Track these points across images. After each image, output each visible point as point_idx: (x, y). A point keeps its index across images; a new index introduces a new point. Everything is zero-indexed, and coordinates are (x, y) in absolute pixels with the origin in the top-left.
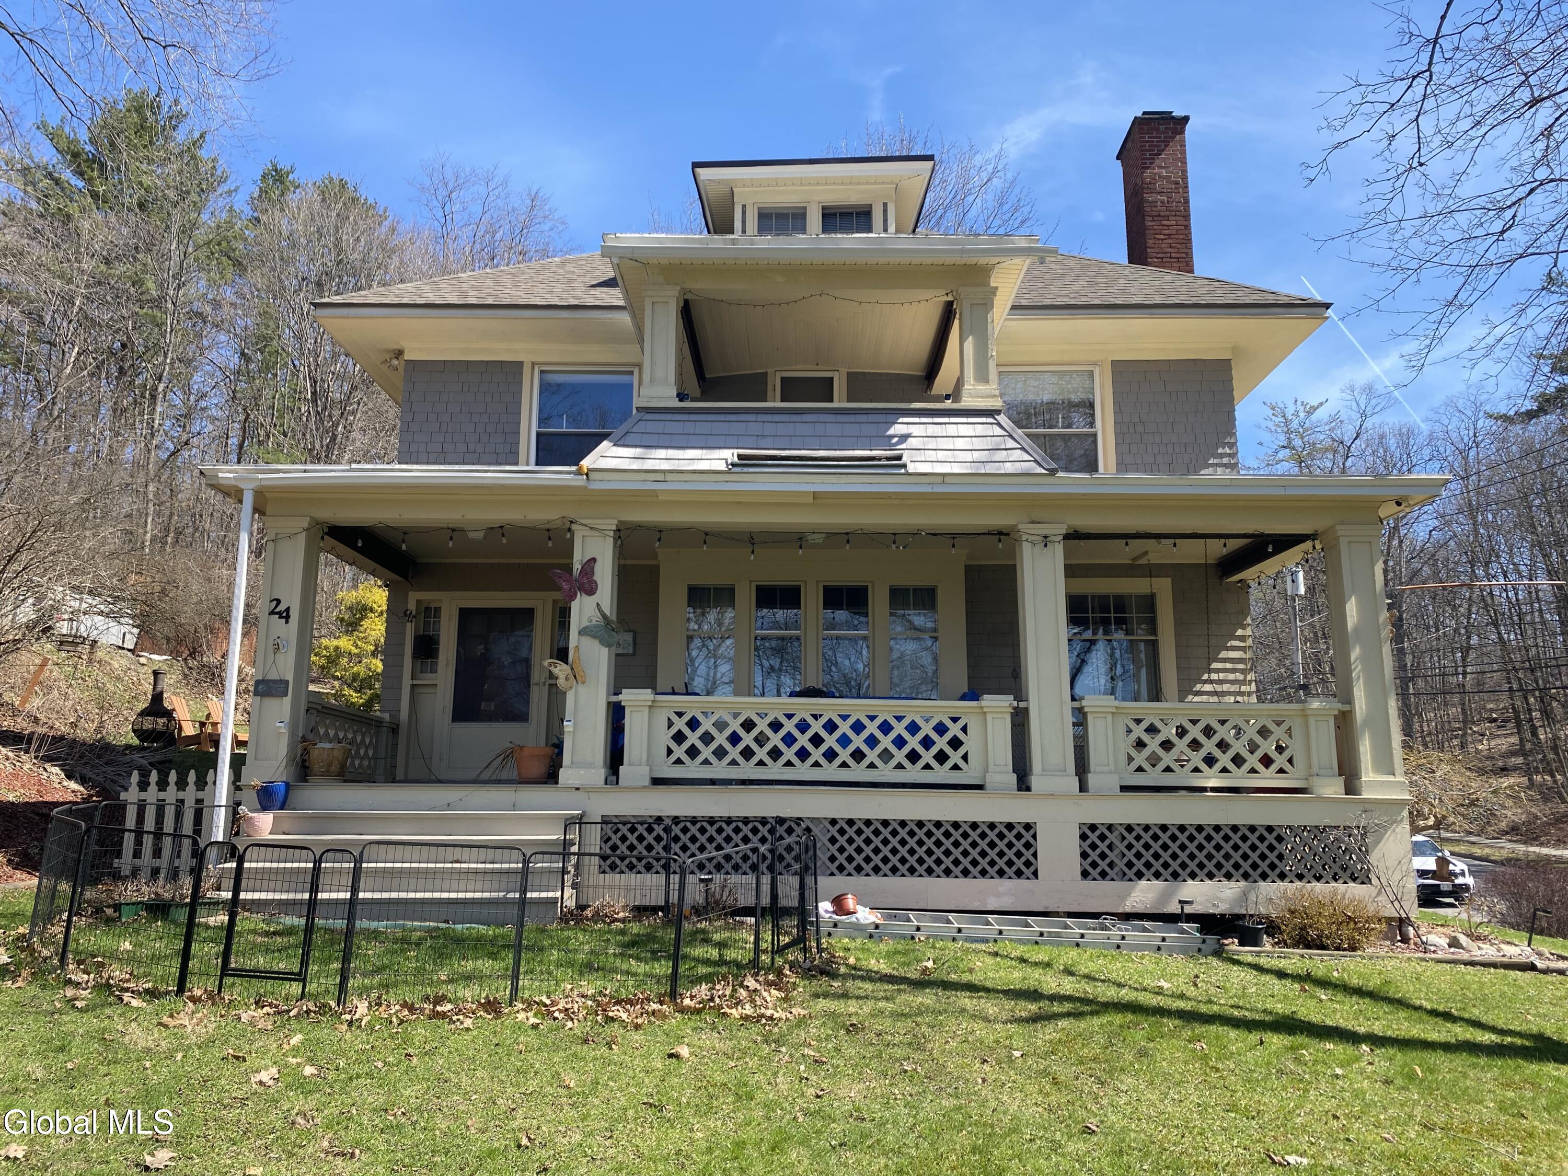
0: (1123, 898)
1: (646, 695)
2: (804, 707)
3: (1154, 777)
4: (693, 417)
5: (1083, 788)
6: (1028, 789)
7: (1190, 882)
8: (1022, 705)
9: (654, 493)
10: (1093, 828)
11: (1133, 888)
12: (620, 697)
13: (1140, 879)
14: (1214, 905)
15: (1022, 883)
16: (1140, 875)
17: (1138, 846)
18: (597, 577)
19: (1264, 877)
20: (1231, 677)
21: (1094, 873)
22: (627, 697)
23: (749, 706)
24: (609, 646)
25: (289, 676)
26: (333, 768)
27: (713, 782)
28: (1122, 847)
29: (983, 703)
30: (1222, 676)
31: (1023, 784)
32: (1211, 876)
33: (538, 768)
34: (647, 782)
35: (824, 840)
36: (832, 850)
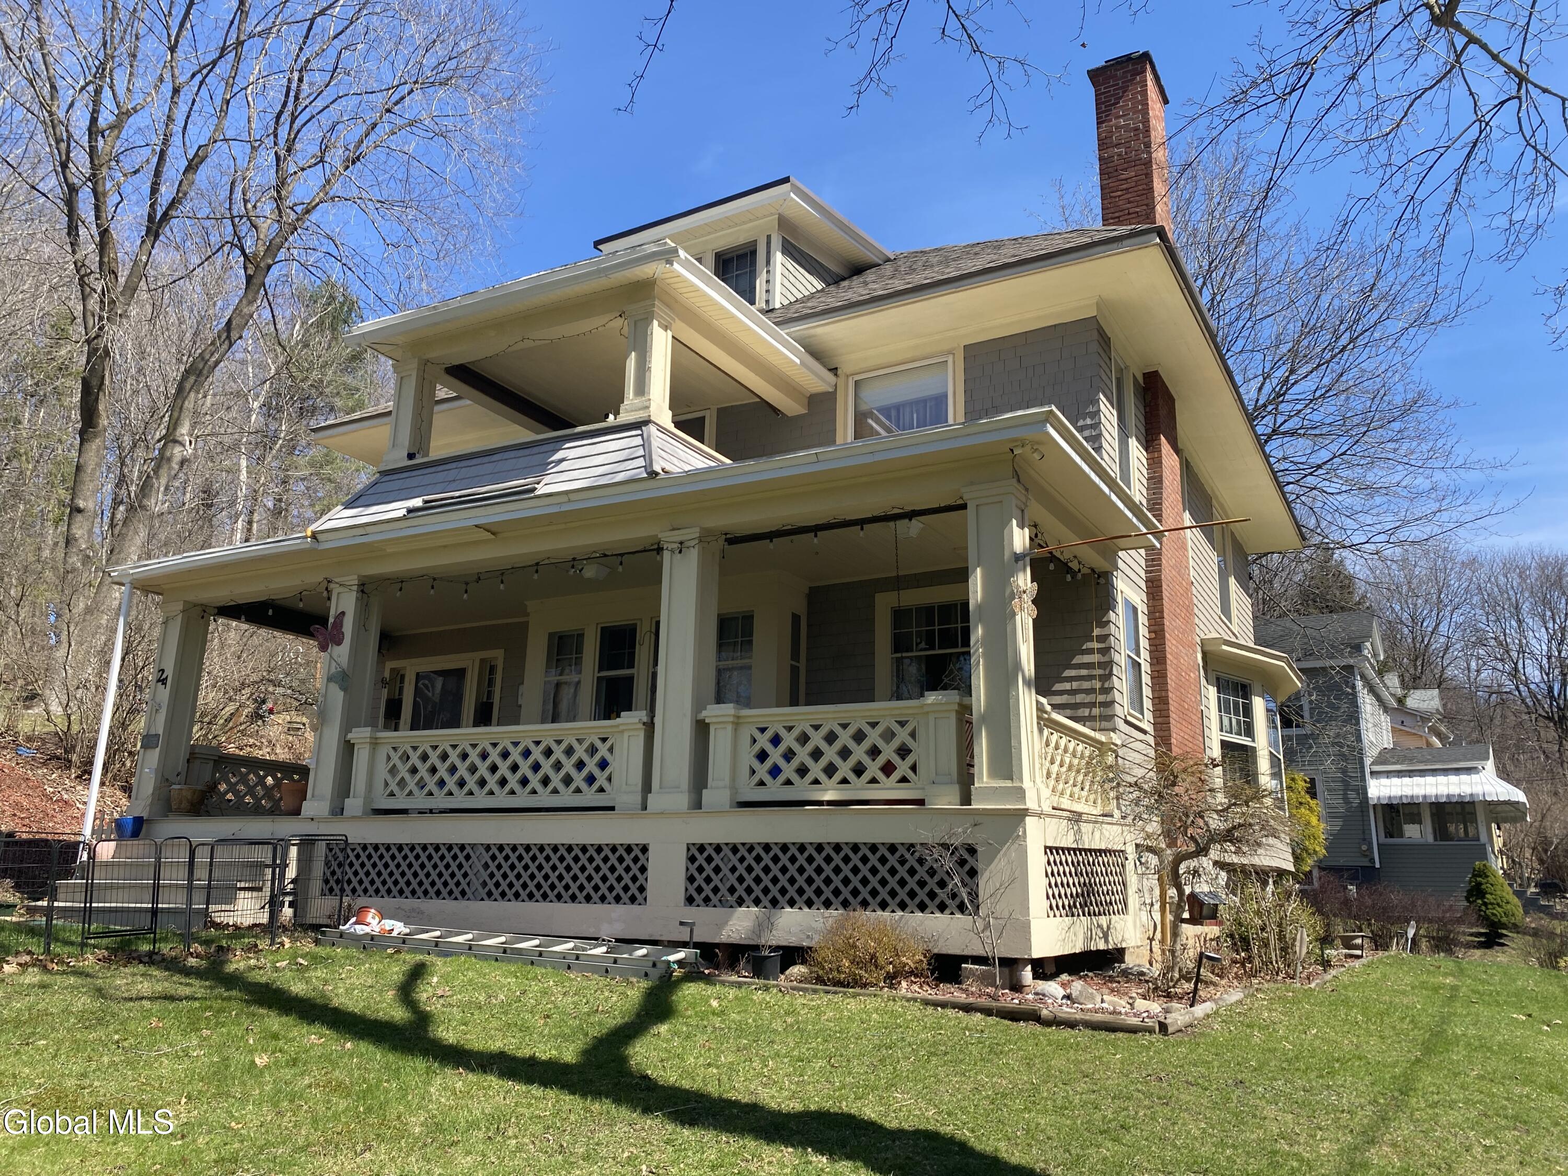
0: (721, 925)
5: (697, 804)
6: (646, 808)
7: (789, 909)
10: (701, 848)
11: (731, 915)
12: (350, 736)
13: (740, 906)
14: (808, 937)
15: (635, 908)
16: (740, 902)
17: (741, 869)
19: (865, 904)
20: (1086, 685)
21: (698, 899)
22: (355, 735)
24: (344, 689)
25: (161, 732)
26: (183, 806)
28: (726, 870)
29: (618, 720)
30: (1075, 685)
31: (646, 804)
32: (810, 904)
35: (479, 866)
36: (485, 875)
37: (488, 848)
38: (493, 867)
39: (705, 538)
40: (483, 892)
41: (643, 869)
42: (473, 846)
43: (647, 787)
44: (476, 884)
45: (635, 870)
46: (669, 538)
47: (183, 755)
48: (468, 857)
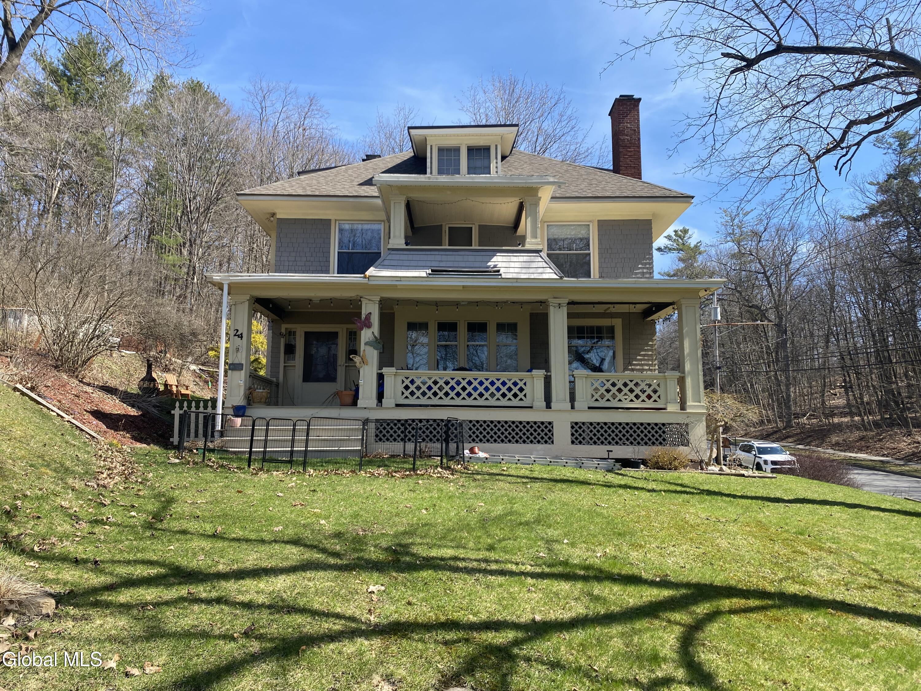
1: (393, 370)
2: (459, 375)
3: (602, 403)
4: (412, 253)
5: (573, 407)
6: (550, 408)
8: (549, 374)
9: (396, 286)
10: (576, 423)
12: (382, 371)
15: (547, 446)
16: (595, 443)
17: (595, 431)
18: (372, 320)
21: (577, 442)
22: (385, 370)
23: (437, 374)
24: (377, 349)
25: (243, 362)
27: (420, 406)
28: (588, 431)
29: (533, 373)
31: (548, 406)
33: (349, 400)
34: (394, 406)
38: (474, 430)
41: (550, 431)
45: (546, 431)
47: (248, 374)
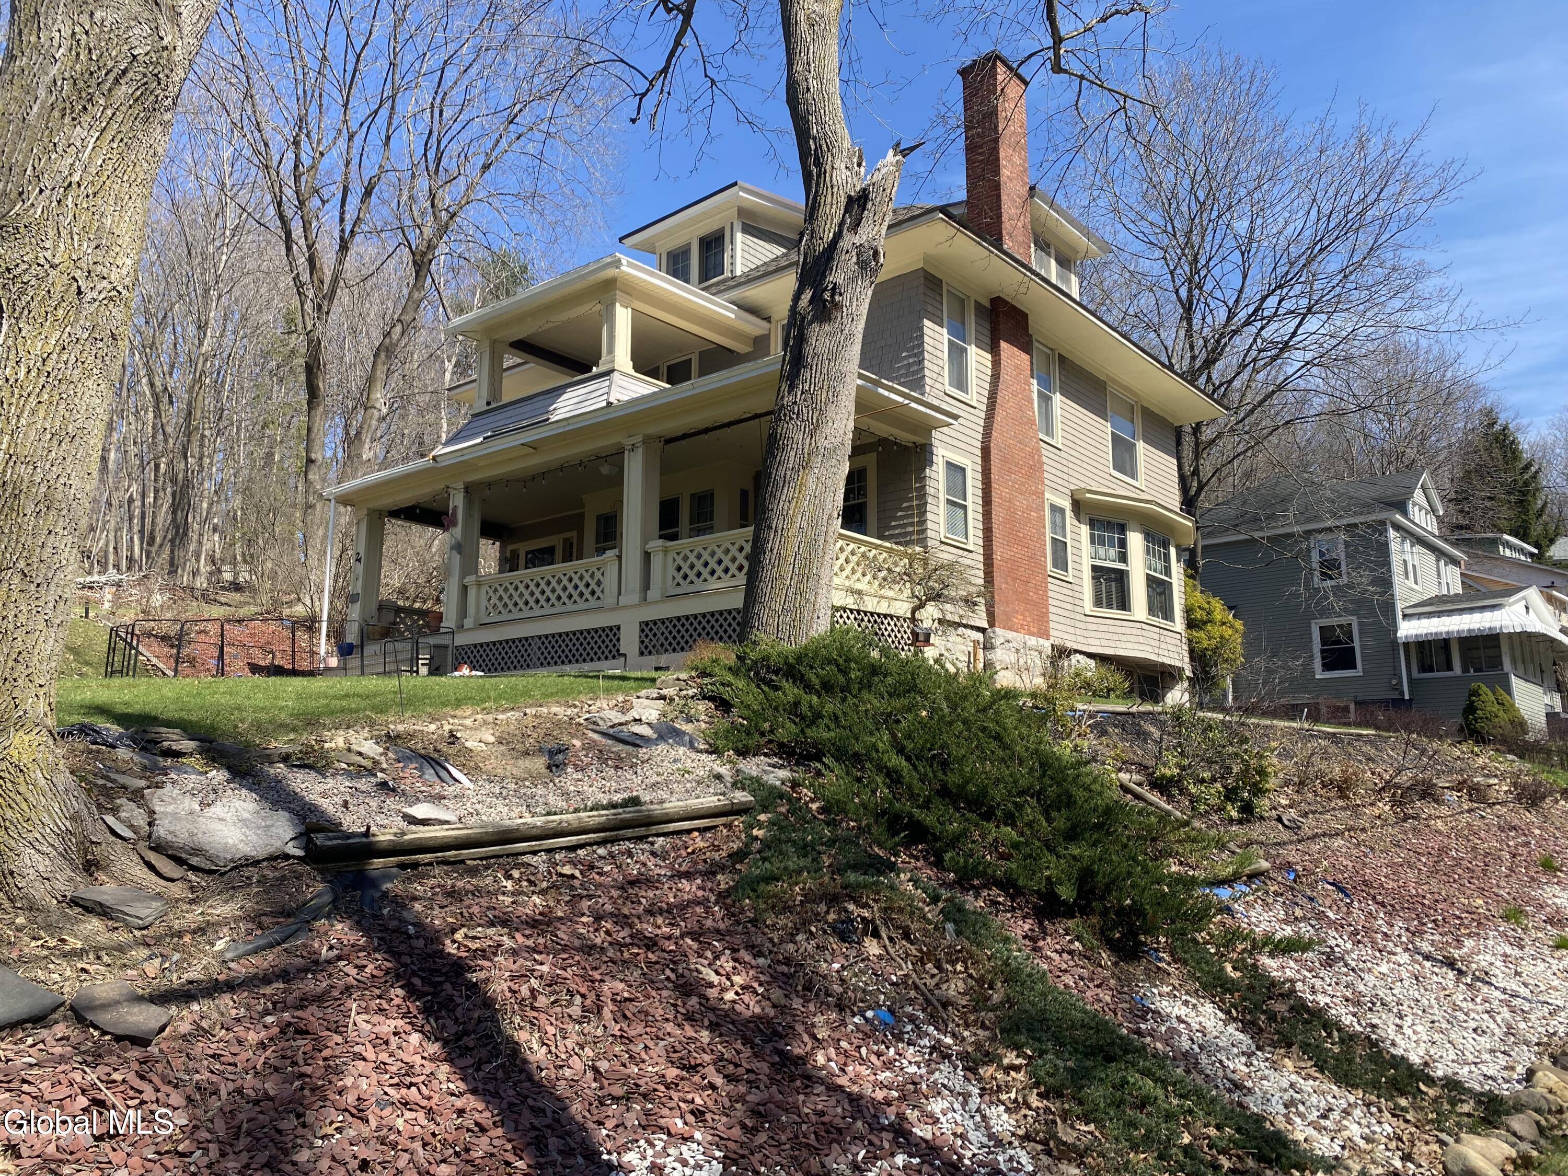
3: (686, 587)
10: (647, 624)
15: (614, 661)
17: (667, 633)
18: (458, 516)
21: (646, 652)
22: (467, 580)
24: (459, 553)
25: (360, 592)
28: (659, 634)
29: (606, 556)
35: (536, 649)
36: (539, 654)
37: (540, 637)
38: (543, 649)
39: (647, 440)
40: (538, 664)
41: (618, 640)
42: (532, 637)
43: (620, 593)
44: (535, 659)
45: (614, 641)
46: (628, 442)
47: (375, 607)
48: (530, 645)
